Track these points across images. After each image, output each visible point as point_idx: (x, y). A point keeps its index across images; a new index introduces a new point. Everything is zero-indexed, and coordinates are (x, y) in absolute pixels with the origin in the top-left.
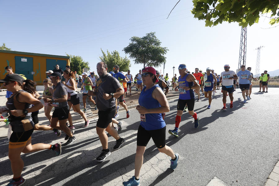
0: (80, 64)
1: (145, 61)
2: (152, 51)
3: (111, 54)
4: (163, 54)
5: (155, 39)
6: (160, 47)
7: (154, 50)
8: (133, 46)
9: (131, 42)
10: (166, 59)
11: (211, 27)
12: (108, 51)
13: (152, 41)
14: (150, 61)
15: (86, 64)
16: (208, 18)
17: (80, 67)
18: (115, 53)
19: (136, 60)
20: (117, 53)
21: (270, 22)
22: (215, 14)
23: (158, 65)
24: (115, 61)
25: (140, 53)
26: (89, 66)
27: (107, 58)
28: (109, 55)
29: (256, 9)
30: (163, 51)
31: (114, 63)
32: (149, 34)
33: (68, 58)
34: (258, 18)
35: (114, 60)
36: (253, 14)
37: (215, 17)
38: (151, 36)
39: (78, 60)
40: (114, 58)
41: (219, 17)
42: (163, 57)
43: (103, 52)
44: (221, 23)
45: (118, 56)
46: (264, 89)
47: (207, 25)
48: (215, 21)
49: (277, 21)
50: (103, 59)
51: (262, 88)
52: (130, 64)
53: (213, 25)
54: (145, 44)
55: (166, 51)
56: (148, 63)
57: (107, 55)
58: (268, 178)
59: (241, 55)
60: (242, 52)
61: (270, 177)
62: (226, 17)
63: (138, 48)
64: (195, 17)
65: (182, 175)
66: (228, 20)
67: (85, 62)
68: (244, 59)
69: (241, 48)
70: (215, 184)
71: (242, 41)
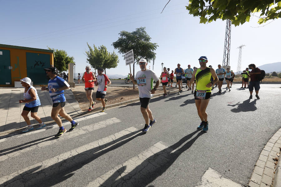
0: (64, 59)
2: (142, 46)
3: (98, 49)
4: (153, 50)
5: (144, 34)
6: (149, 43)
7: (144, 45)
8: (122, 40)
9: (121, 37)
10: (156, 55)
11: (205, 23)
12: (94, 46)
14: (139, 57)
15: (71, 59)
16: (203, 14)
17: (65, 62)
18: (102, 48)
20: (105, 48)
21: (259, 21)
22: (210, 11)
24: (102, 57)
25: (130, 48)
26: (74, 61)
27: (94, 53)
28: (96, 50)
29: (248, 9)
30: (153, 47)
32: (139, 29)
33: (50, 52)
34: (248, 17)
35: (101, 55)
36: (245, 13)
37: (209, 14)
38: (141, 31)
39: (62, 55)
40: (102, 53)
41: (213, 14)
42: (153, 52)
43: (89, 47)
44: (215, 20)
45: (105, 51)
47: (201, 22)
48: (210, 18)
49: (265, 21)
50: (90, 53)
51: (244, 84)
52: (118, 60)
53: (207, 22)
54: (135, 39)
55: (156, 47)
56: (137, 59)
57: (93, 50)
58: (255, 166)
59: (225, 53)
60: (226, 49)
61: (257, 164)
62: (220, 15)
63: (127, 43)
64: (191, 13)
65: (179, 168)
66: (222, 18)
67: (70, 57)
68: (228, 57)
69: (225, 46)
70: (210, 175)
71: (226, 39)
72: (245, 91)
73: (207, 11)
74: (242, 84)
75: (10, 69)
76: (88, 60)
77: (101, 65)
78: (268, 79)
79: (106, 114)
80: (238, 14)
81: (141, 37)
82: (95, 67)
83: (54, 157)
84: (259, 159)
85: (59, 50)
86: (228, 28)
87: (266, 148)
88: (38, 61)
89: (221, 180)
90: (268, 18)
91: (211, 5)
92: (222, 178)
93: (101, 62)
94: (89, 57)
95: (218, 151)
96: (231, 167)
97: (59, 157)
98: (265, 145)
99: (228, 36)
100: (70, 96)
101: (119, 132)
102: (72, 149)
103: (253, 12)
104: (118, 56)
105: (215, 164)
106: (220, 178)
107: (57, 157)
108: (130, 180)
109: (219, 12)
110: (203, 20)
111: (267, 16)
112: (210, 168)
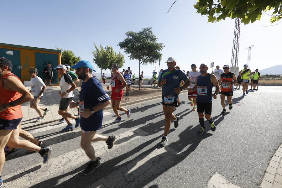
0: (71, 59)
1: (141, 57)
2: (148, 46)
3: (104, 49)
4: (159, 51)
5: (151, 34)
6: (156, 43)
7: (150, 46)
8: (128, 41)
9: (127, 37)
10: (162, 56)
11: (213, 22)
12: (101, 46)
13: (148, 36)
14: (145, 57)
15: (78, 59)
16: (211, 13)
17: (72, 62)
18: (109, 48)
19: (131, 56)
20: (111, 48)
21: (271, 20)
22: (219, 9)
23: (153, 61)
24: (108, 57)
25: (136, 48)
27: (100, 53)
28: (102, 50)
29: (259, 6)
30: (159, 47)
31: (108, 58)
32: (145, 29)
33: (59, 52)
34: (260, 15)
35: (107, 55)
36: (256, 11)
37: (218, 12)
38: (147, 31)
39: (69, 55)
40: (108, 53)
41: (222, 13)
42: (159, 53)
43: (95, 47)
44: (224, 19)
45: (112, 51)
46: (254, 87)
47: (209, 21)
48: (218, 16)
49: (278, 19)
50: (96, 54)
51: (253, 86)
52: (124, 60)
53: (215, 21)
54: (141, 39)
55: (162, 48)
56: (143, 59)
57: (100, 50)
58: (265, 172)
59: (234, 54)
60: (235, 50)
61: (267, 170)
62: (229, 13)
63: (133, 43)
64: (198, 12)
65: (184, 172)
66: (231, 16)
67: (77, 57)
68: (236, 58)
69: (234, 47)
70: (217, 180)
71: (234, 40)
72: (255, 93)
73: (216, 10)
74: (251, 86)
75: (20, 68)
76: (94, 60)
77: (107, 65)
78: (279, 81)
79: (112, 114)
80: (248, 12)
81: (147, 37)
82: (102, 67)
83: (60, 156)
84: (270, 165)
85: (66, 50)
86: (237, 28)
87: (277, 153)
88: (47, 61)
89: (228, 186)
90: (281, 16)
91: (220, 3)
92: (229, 184)
93: (107, 62)
94: (95, 57)
95: (225, 155)
96: (239, 172)
97: (64, 156)
98: (276, 150)
99: (236, 36)
100: (77, 95)
101: (124, 133)
102: (77, 149)
103: (265, 10)
104: (124, 56)
105: (222, 168)
106: (228, 183)
107: (62, 156)
108: (134, 182)
109: (228, 11)
110: (211, 19)
111: (280, 15)
112: (216, 173)
